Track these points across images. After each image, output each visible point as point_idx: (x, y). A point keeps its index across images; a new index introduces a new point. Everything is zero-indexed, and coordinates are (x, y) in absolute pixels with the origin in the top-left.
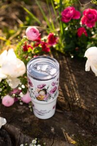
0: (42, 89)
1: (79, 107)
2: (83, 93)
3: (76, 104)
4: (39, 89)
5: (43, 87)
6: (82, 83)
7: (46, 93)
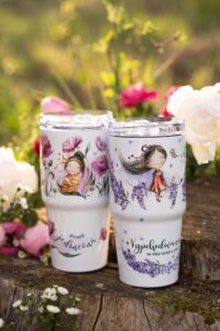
0: (72, 154)
4: (67, 155)
5: (76, 145)
7: (83, 168)
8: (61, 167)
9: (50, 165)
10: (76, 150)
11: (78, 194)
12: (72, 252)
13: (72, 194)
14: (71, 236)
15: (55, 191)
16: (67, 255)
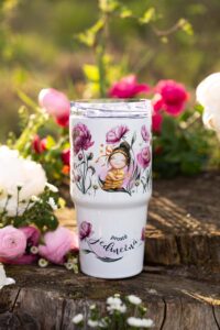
0: (117, 145)
1: (207, 237)
2: (203, 216)
3: (196, 233)
4: (111, 147)
5: (122, 135)
6: (191, 204)
8: (104, 160)
9: (90, 158)
10: (122, 140)
11: (123, 190)
12: (114, 256)
13: (116, 190)
14: (113, 238)
15: (96, 188)
16: (107, 260)
